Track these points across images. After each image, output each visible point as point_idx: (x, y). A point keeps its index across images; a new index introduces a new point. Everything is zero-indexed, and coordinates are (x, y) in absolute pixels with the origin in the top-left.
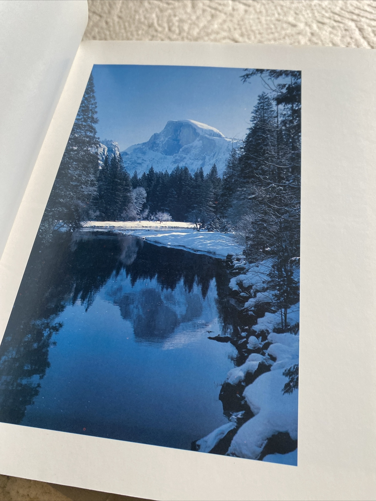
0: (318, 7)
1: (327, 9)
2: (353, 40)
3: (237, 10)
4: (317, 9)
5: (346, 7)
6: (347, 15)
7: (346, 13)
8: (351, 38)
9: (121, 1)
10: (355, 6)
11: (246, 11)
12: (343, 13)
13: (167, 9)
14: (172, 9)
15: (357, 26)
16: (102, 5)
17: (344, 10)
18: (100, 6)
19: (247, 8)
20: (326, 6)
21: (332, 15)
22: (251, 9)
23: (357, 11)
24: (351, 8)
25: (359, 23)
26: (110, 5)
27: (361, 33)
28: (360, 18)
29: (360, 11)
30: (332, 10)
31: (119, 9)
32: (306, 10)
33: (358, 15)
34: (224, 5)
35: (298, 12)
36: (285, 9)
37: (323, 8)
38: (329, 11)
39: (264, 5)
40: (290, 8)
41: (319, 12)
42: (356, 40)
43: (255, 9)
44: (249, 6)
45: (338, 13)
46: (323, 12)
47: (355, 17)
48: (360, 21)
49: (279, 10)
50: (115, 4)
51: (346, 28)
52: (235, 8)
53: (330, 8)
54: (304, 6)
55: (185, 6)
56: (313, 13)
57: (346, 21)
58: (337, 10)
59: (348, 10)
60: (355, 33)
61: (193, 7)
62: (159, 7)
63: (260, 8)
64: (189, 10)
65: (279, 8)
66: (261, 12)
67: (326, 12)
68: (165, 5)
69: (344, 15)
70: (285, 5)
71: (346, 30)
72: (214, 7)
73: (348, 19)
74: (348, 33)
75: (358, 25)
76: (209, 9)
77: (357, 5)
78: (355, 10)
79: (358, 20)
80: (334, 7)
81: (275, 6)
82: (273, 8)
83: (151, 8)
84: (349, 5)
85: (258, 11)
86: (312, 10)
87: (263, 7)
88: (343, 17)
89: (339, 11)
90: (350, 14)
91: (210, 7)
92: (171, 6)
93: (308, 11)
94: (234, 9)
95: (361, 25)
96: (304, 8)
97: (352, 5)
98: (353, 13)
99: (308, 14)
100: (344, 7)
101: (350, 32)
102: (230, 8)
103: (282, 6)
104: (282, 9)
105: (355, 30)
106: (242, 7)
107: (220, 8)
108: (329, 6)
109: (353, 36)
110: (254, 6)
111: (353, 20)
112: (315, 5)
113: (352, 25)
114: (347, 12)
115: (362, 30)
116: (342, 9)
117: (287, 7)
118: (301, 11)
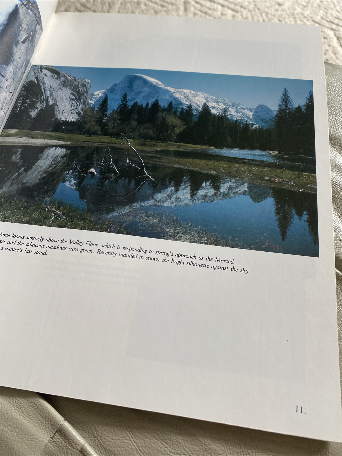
0: (300, 16)
1: (309, 17)
2: (331, 48)
3: (226, 15)
4: (299, 17)
5: (327, 17)
6: (327, 24)
7: (326, 22)
8: (329, 45)
9: (119, 2)
10: (335, 16)
11: (234, 16)
12: (323, 22)
13: (162, 11)
14: (166, 11)
15: (335, 35)
16: (102, 4)
17: (324, 20)
18: (101, 6)
19: (235, 13)
20: (308, 15)
21: (313, 23)
22: (238, 15)
23: (336, 21)
24: (331, 18)
25: (338, 32)
26: (110, 5)
27: (338, 41)
28: (339, 27)
29: (339, 21)
30: (313, 19)
31: (117, 9)
32: (289, 18)
33: (337, 25)
34: (214, 10)
35: (281, 19)
36: (270, 16)
37: (305, 17)
38: (310, 19)
39: (251, 11)
40: (274, 16)
41: (300, 20)
42: (334, 48)
43: (242, 15)
44: (237, 12)
45: (318, 21)
46: (305, 20)
47: (334, 26)
48: (339, 30)
49: (265, 17)
50: (114, 4)
51: (325, 36)
52: (224, 12)
53: (311, 17)
54: (287, 14)
55: (178, 9)
56: (296, 21)
57: (326, 30)
58: (318, 19)
59: (328, 20)
60: (333, 41)
61: (186, 10)
62: (154, 9)
63: (247, 14)
64: (181, 12)
65: (264, 15)
66: (247, 18)
67: (308, 20)
68: (160, 8)
69: (324, 24)
70: (269, 12)
71: (325, 38)
72: (204, 11)
73: (328, 28)
74: (326, 41)
75: (337, 34)
76: (199, 13)
77: (336, 15)
78: (334, 20)
79: (337, 29)
80: (315, 16)
81: (261, 13)
82: (259, 15)
83: (147, 10)
84: (329, 15)
85: (245, 16)
86: (295, 18)
87: (249, 13)
88: (323, 26)
89: (320, 20)
90: (331, 24)
91: (200, 11)
92: (164, 9)
93: (291, 19)
94: (222, 14)
95: (339, 34)
96: (287, 16)
97: (332, 15)
98: (332, 23)
99: (290, 21)
100: (325, 17)
101: (329, 40)
102: (219, 13)
103: (267, 13)
104: (267, 16)
105: (333, 38)
106: (230, 13)
107: (210, 12)
108: (310, 15)
109: (331, 44)
110: (241, 12)
111: (332, 29)
112: (298, 14)
113: (331, 33)
114: (328, 21)
115: (340, 39)
116: (322, 18)
117: (271, 15)
118: (284, 19)
